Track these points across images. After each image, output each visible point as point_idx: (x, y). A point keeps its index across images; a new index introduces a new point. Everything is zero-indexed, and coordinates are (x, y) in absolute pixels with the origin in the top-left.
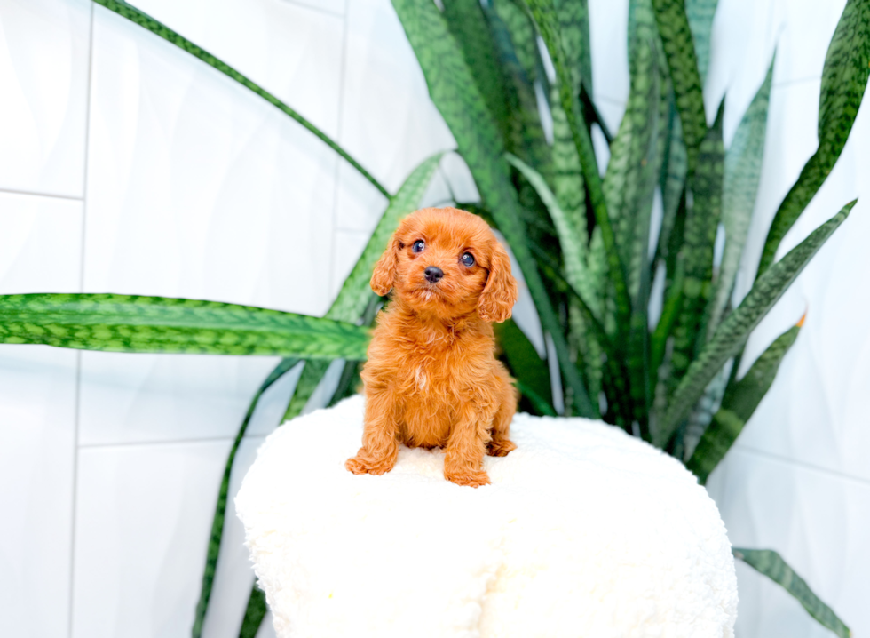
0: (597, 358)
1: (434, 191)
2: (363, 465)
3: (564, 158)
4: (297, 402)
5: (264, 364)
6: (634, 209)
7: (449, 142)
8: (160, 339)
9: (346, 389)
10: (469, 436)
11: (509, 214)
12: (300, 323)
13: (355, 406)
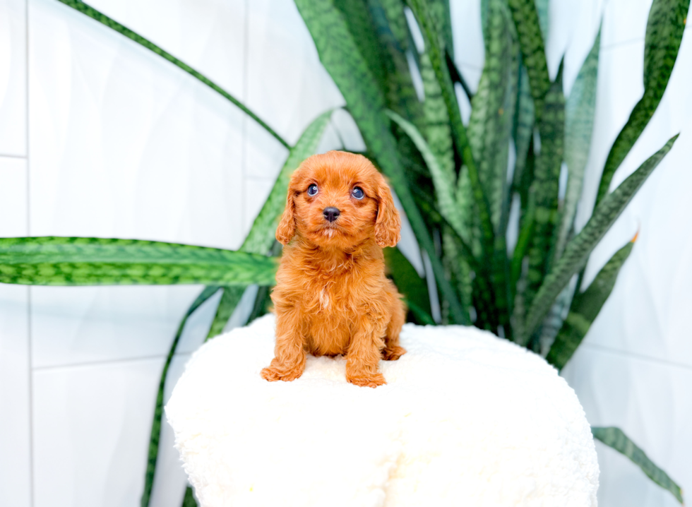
0: (467, 276)
1: (327, 141)
2: (277, 373)
3: (435, 111)
4: (219, 323)
5: (189, 292)
6: (492, 151)
7: (339, 100)
8: (97, 274)
9: (260, 310)
10: (366, 345)
11: (391, 158)
12: (218, 255)
13: (268, 323)
